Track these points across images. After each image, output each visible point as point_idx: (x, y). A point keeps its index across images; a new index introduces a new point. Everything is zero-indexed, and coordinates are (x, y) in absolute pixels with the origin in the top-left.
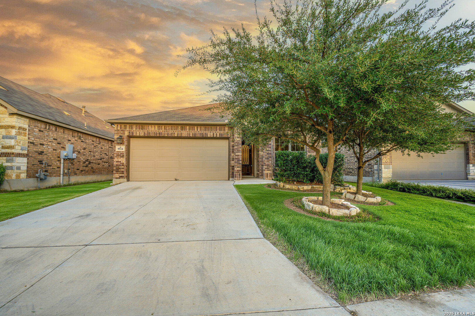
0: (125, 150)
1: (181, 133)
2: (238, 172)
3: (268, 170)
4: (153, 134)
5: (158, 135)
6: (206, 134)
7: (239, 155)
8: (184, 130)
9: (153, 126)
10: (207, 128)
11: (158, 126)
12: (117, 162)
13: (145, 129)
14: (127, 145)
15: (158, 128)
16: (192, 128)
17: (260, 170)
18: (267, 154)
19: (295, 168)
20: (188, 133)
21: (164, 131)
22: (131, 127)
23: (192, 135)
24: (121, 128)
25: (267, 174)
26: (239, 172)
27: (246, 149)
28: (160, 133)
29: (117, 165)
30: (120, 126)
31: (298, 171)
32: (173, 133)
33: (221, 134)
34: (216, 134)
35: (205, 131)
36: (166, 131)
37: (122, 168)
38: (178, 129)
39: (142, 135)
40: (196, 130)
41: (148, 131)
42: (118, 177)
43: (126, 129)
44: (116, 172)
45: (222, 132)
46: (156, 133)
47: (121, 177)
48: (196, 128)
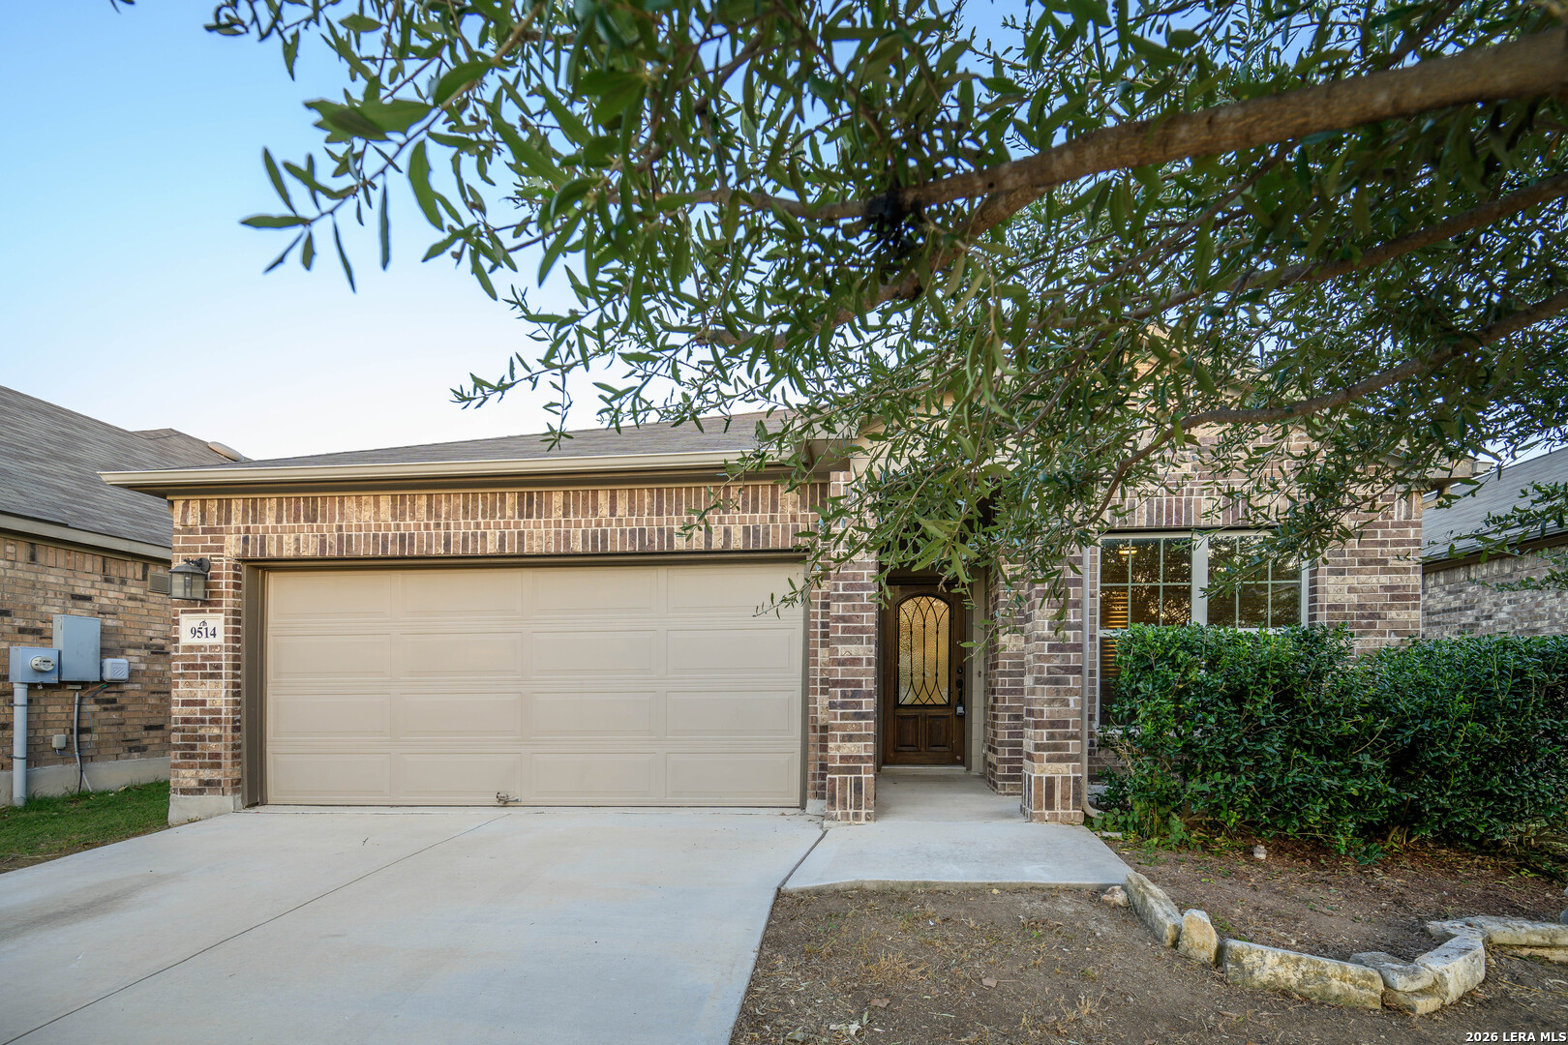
0: (226, 638)
1: (521, 534)
2: (850, 770)
3: (1060, 759)
4: (367, 544)
5: (393, 550)
6: (661, 531)
7: (856, 661)
8: (539, 516)
9: (367, 498)
10: (670, 499)
11: (394, 497)
12: (185, 703)
13: (324, 516)
14: (235, 612)
15: (394, 507)
16: (585, 499)
17: (1002, 744)
18: (1051, 648)
19: (1272, 747)
20: (558, 534)
21: (427, 526)
22: (254, 509)
23: (585, 542)
24: (203, 516)
25: (1050, 782)
26: (858, 770)
27: (931, 622)
28: (403, 537)
29: (186, 721)
30: (198, 505)
31: (1294, 775)
32: (474, 535)
33: (756, 531)
34: (727, 532)
35: (659, 513)
36: (438, 525)
37: (212, 739)
38: (503, 509)
39: (310, 550)
40: (604, 510)
41: (340, 528)
42: (194, 783)
43: (228, 521)
44: (183, 756)
45: (761, 517)
46: (385, 537)
47: (209, 783)
48: (603, 498)
